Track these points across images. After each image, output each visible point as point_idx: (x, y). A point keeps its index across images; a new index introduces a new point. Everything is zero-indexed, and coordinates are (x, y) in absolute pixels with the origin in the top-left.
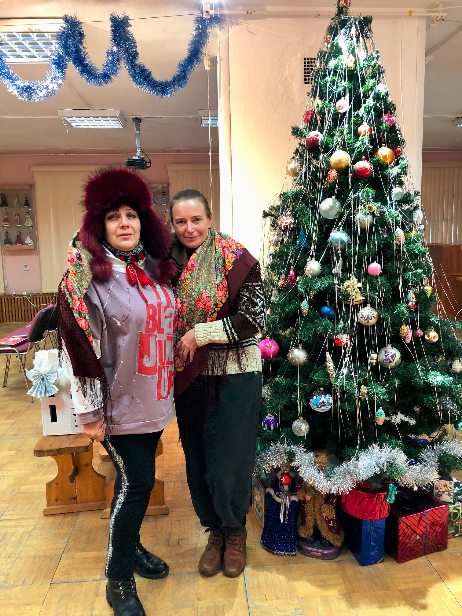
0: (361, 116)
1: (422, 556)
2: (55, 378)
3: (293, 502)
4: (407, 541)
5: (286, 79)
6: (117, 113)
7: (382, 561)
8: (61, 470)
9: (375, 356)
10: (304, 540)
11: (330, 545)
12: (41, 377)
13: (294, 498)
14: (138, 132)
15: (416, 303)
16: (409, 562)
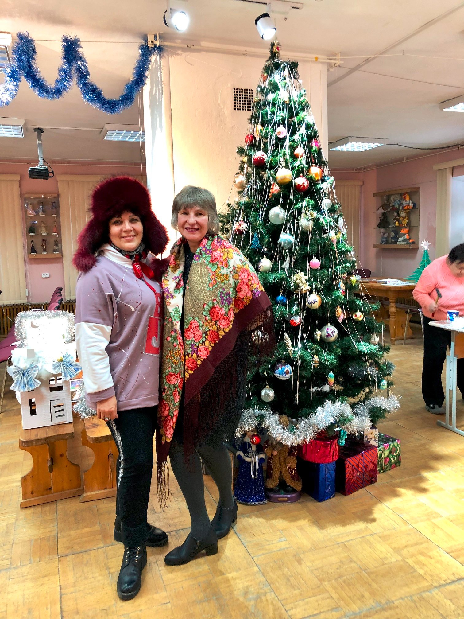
0: (296, 141)
1: (361, 488)
2: (36, 373)
3: (261, 460)
4: (351, 477)
5: (219, 105)
6: (22, 123)
7: (334, 496)
8: (37, 463)
9: (319, 333)
10: (272, 490)
11: (294, 491)
12: (22, 373)
13: (262, 456)
14: (40, 142)
15: (346, 290)
16: (353, 494)
